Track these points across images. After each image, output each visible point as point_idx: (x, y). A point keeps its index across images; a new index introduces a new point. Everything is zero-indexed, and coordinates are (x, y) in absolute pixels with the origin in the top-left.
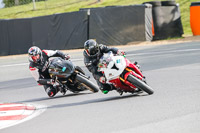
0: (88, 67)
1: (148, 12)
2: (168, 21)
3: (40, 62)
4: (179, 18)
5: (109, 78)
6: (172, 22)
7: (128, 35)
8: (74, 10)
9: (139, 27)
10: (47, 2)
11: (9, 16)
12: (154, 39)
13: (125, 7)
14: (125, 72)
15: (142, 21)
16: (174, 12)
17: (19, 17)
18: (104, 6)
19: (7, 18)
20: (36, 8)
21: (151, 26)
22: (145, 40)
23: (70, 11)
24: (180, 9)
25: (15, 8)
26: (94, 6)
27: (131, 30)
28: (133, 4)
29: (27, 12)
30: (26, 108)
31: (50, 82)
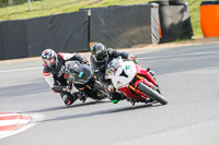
1: (155, 12)
2: (176, 22)
3: (54, 66)
4: (188, 18)
5: (117, 87)
6: (180, 23)
7: (133, 37)
8: (73, 10)
9: (145, 28)
10: (44, 3)
11: (2, 17)
12: (161, 42)
13: (129, 7)
14: (135, 79)
15: (148, 22)
16: (182, 11)
17: (13, 18)
18: (106, 6)
20: (31, 8)
21: (158, 27)
22: (151, 43)
23: (69, 12)
24: (189, 8)
25: (9, 8)
26: (95, 6)
27: (135, 31)
28: (137, 3)
29: (21, 13)
30: (21, 118)
31: (66, 89)
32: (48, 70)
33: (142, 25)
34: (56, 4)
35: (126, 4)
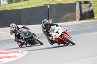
0: (44, 32)
1: (77, 7)
2: (87, 11)
3: (15, 31)
4: (93, 10)
5: (54, 37)
6: (89, 11)
8: (41, 5)
9: (73, 13)
11: (10, 8)
13: (66, 4)
14: (62, 35)
16: (90, 6)
17: (15, 8)
18: (56, 3)
19: (9, 9)
20: (23, 4)
21: (79, 13)
22: (76, 20)
23: (40, 6)
24: (93, 5)
25: (13, 4)
26: (51, 3)
28: (70, 2)
29: (18, 6)
30: (18, 52)
31: (20, 40)
32: (12, 32)
33: (72, 12)
34: (34, 2)
35: (65, 3)
